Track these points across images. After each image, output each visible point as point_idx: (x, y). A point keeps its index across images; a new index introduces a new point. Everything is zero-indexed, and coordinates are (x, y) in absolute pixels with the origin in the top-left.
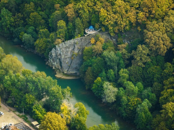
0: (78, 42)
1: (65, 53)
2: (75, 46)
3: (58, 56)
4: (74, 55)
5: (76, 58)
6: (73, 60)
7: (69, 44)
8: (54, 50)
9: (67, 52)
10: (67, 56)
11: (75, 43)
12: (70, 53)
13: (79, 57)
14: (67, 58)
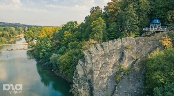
0: (131, 46)
1: (102, 66)
2: (123, 54)
3: (88, 74)
4: (123, 73)
5: (126, 78)
6: (119, 83)
7: (111, 48)
8: (81, 63)
9: (106, 64)
10: (104, 73)
11: (124, 48)
12: (113, 67)
13: (134, 77)
14: (105, 78)
